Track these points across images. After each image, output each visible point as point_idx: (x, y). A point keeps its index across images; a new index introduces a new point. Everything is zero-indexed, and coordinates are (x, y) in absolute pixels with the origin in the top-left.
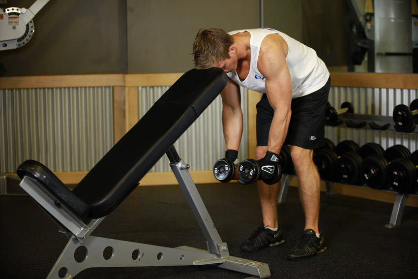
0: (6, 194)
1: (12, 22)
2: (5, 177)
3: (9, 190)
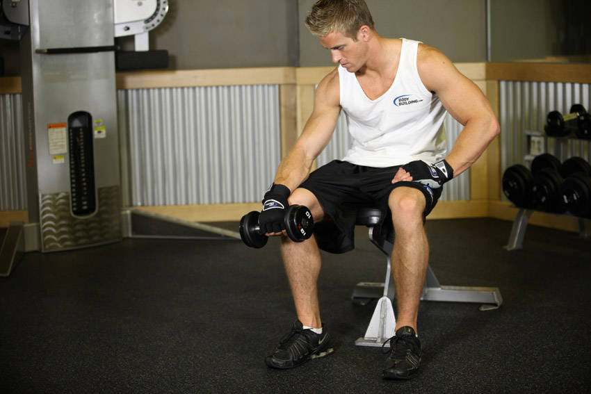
0: (130, 235)
2: (128, 212)
3: (135, 230)
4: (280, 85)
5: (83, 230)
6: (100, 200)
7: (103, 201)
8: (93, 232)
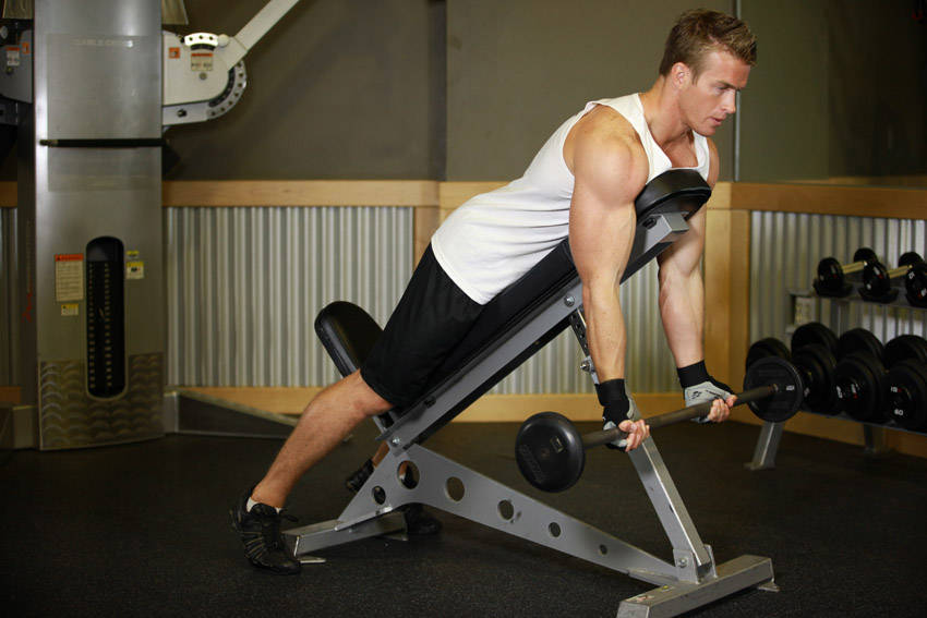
0: (176, 430)
1: (198, 65)
2: (175, 394)
3: (183, 423)
4: (415, 208)
5: (104, 418)
6: (131, 375)
7: (136, 375)
8: (118, 422)
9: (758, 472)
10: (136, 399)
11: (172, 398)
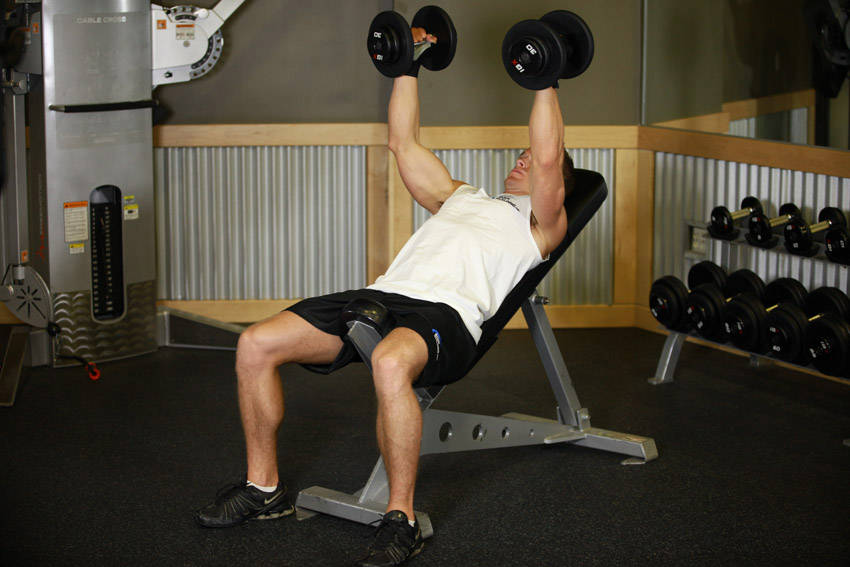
0: (167, 344)
1: (182, 34)
2: (165, 313)
3: (174, 337)
4: (367, 147)
5: (107, 339)
6: (129, 299)
7: (134, 300)
8: (120, 341)
9: (659, 386)
10: (135, 320)
11: (163, 317)
